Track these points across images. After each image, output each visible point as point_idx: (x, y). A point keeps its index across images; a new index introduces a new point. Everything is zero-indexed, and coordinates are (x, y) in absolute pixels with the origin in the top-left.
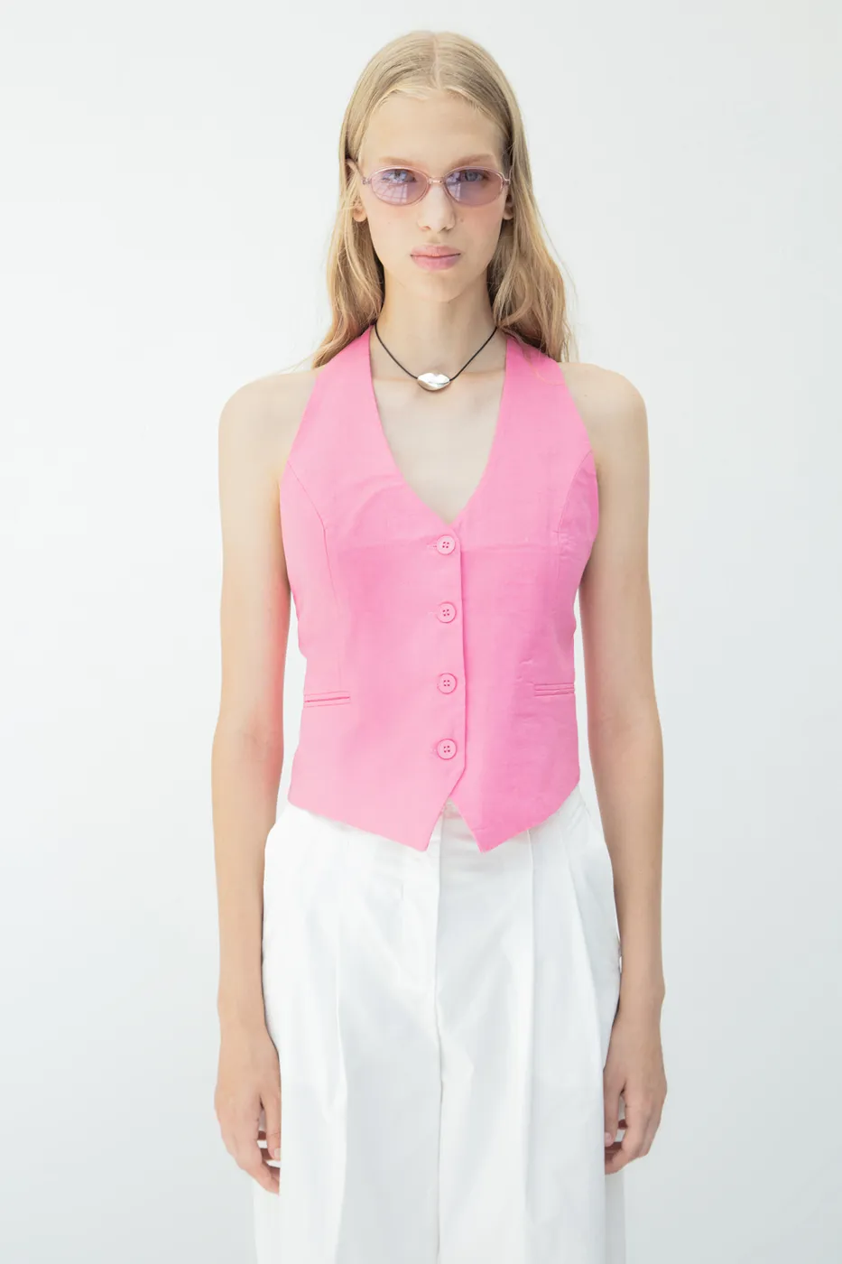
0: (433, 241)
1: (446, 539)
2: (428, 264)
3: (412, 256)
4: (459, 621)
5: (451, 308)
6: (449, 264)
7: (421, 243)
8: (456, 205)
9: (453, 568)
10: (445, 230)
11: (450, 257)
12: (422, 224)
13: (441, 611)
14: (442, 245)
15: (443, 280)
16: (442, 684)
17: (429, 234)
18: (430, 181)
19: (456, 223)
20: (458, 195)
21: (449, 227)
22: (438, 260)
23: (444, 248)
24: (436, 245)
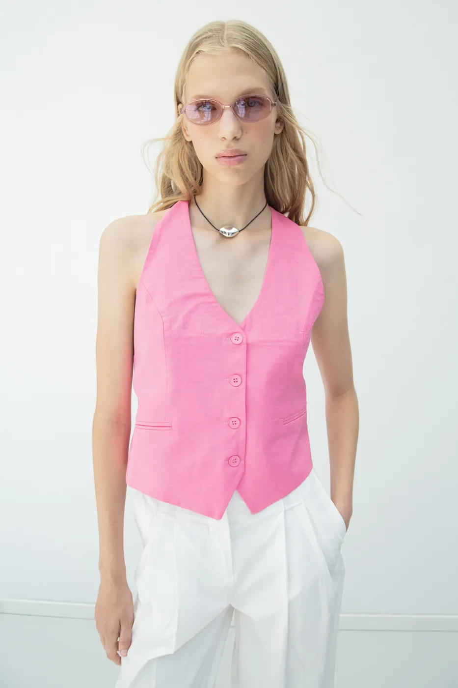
0: (228, 146)
1: (237, 335)
2: (226, 162)
3: (217, 158)
4: (243, 386)
5: (242, 190)
6: (240, 162)
7: (221, 148)
8: (242, 122)
9: (241, 354)
10: (235, 139)
11: (240, 156)
12: (220, 136)
13: (233, 380)
14: (234, 148)
15: (237, 171)
16: (231, 423)
17: (226, 143)
18: (223, 107)
19: (242, 135)
20: (243, 115)
21: (238, 136)
22: (232, 159)
23: (236, 151)
24: (230, 149)
